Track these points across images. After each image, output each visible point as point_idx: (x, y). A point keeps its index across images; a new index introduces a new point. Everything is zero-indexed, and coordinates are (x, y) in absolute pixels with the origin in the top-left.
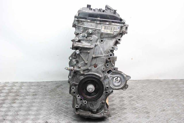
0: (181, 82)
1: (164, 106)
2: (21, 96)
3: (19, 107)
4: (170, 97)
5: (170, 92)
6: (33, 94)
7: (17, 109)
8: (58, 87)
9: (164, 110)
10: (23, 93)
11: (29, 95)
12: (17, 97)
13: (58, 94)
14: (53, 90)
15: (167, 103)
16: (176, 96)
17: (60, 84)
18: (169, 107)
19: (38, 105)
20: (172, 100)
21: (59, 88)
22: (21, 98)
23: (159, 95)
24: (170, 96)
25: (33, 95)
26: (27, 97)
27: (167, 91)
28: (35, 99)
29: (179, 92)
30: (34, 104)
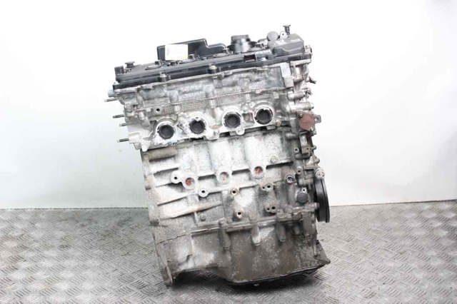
0: (414, 214)
1: (372, 284)
2: (31, 250)
3: (24, 282)
4: (386, 256)
5: (386, 242)
6: (61, 244)
7: (20, 287)
8: (121, 224)
9: (372, 295)
10: (37, 242)
11: (52, 247)
12: (24, 253)
13: (121, 244)
14: (108, 234)
15: (380, 275)
16: (401, 254)
17: (126, 217)
18: (384, 286)
19: (71, 275)
20: (391, 264)
21: (124, 227)
22: (31, 255)
23: (362, 251)
24: (386, 253)
25: (62, 247)
26: (46, 253)
27: (379, 240)
28: (66, 257)
29: (408, 242)
30: (63, 274)
